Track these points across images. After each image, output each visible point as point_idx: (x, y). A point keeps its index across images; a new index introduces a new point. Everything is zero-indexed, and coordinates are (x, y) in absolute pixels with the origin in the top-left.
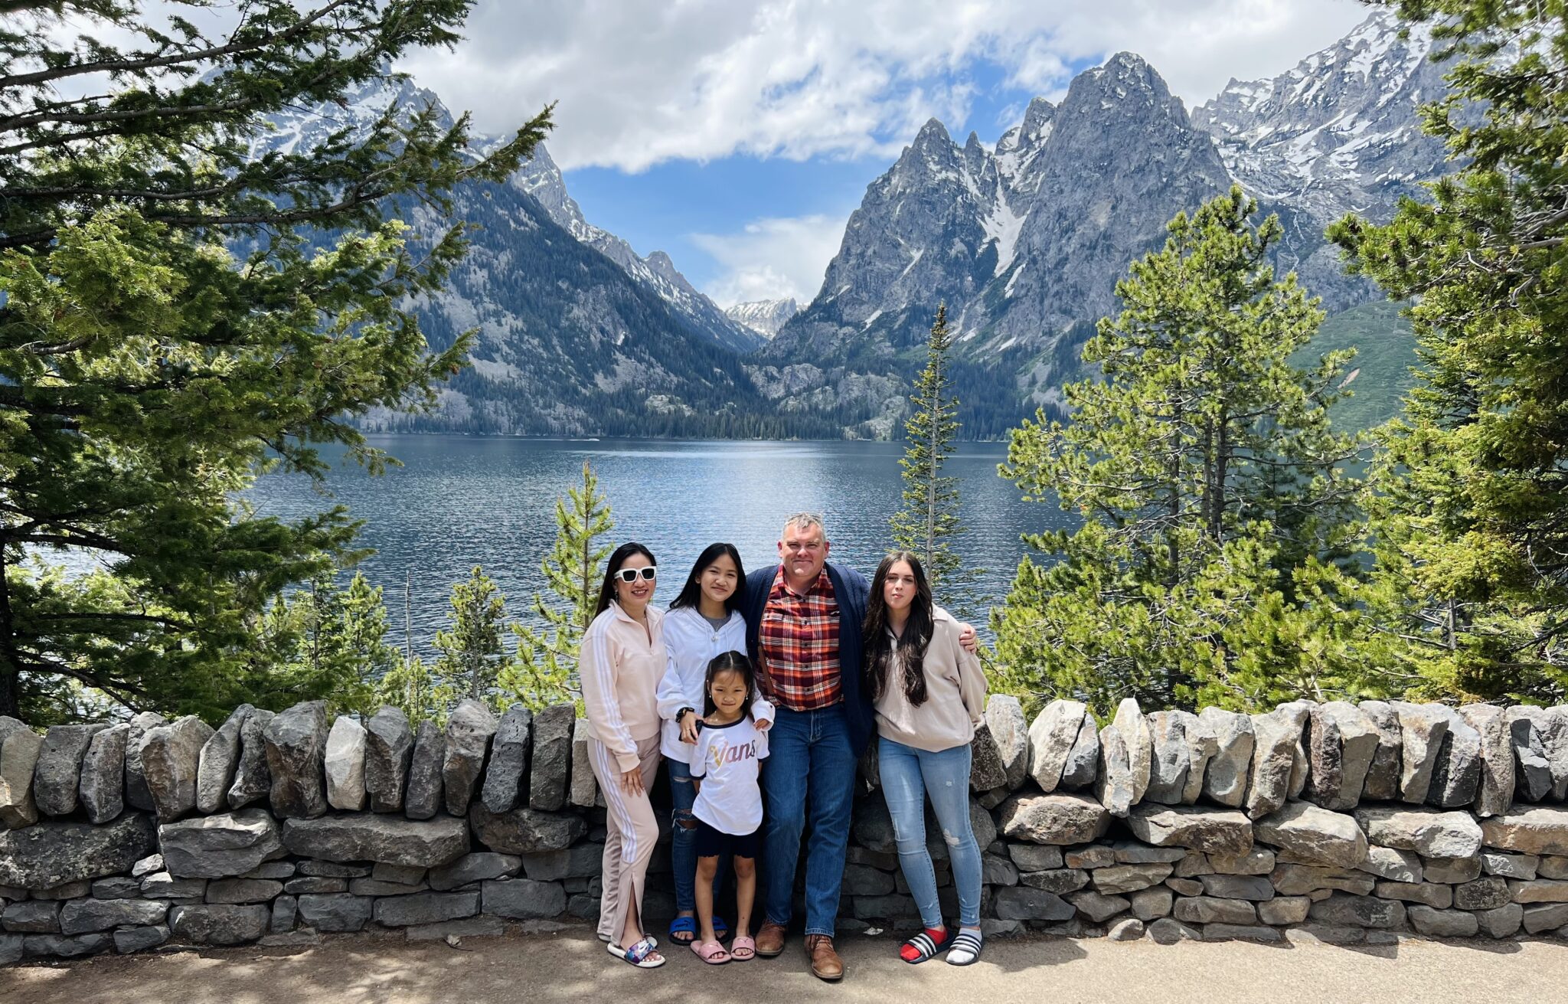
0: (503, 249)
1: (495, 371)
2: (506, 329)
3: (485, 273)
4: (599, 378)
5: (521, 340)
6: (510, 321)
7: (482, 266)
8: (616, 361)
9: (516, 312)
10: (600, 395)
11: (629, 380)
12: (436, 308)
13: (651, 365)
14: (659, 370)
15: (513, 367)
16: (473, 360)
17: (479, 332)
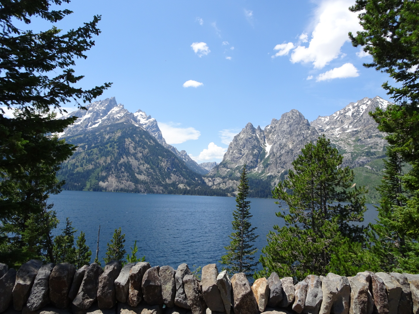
0: (146, 149)
1: (142, 177)
2: (145, 168)
3: (141, 154)
4: (167, 180)
5: (149, 170)
6: (146, 165)
7: (141, 153)
8: (171, 176)
9: (148, 164)
10: (167, 184)
11: (174, 180)
12: (129, 162)
13: (180, 177)
14: (182, 178)
15: (146, 176)
16: (136, 175)
17: (138, 168)
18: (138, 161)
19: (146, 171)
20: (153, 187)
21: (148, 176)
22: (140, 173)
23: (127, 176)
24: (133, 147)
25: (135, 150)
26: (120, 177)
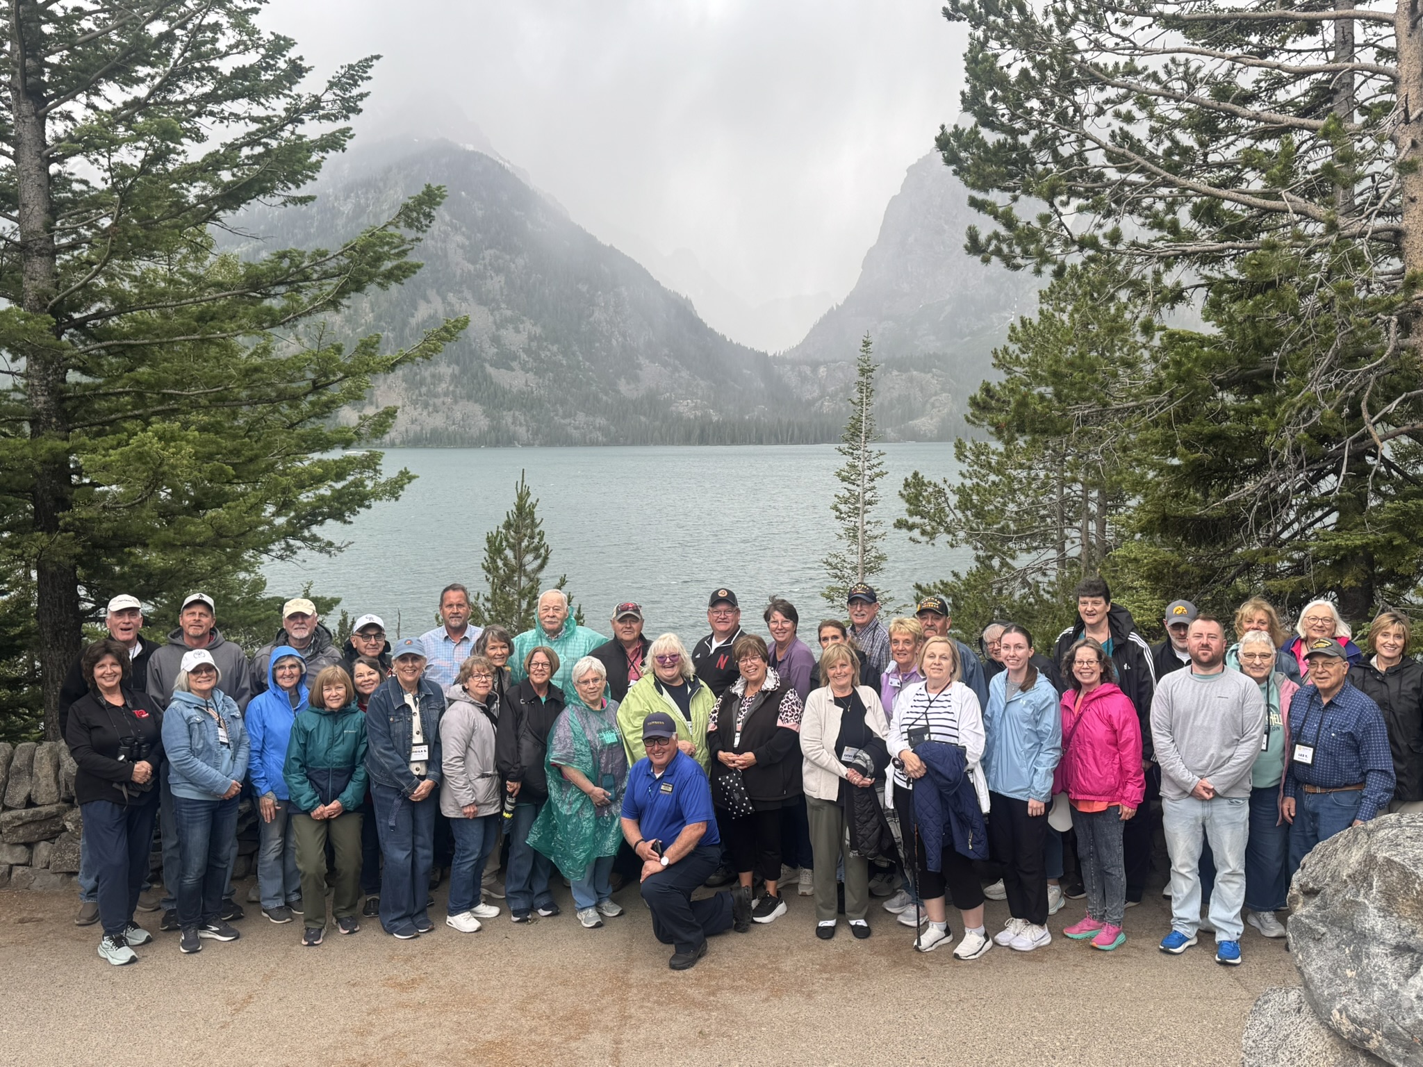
1: (515, 380)
2: (524, 337)
3: (502, 278)
4: (622, 385)
5: (540, 347)
6: (528, 327)
7: (498, 270)
9: (535, 318)
10: (623, 402)
11: (653, 385)
13: (676, 369)
15: (530, 375)
16: (490, 370)
17: (496, 340)
18: (492, 311)
19: (528, 351)
20: (564, 417)
21: (538, 373)
22: (505, 360)
23: (453, 377)
24: (462, 247)
25: (473, 261)
26: (422, 383)
